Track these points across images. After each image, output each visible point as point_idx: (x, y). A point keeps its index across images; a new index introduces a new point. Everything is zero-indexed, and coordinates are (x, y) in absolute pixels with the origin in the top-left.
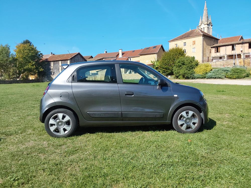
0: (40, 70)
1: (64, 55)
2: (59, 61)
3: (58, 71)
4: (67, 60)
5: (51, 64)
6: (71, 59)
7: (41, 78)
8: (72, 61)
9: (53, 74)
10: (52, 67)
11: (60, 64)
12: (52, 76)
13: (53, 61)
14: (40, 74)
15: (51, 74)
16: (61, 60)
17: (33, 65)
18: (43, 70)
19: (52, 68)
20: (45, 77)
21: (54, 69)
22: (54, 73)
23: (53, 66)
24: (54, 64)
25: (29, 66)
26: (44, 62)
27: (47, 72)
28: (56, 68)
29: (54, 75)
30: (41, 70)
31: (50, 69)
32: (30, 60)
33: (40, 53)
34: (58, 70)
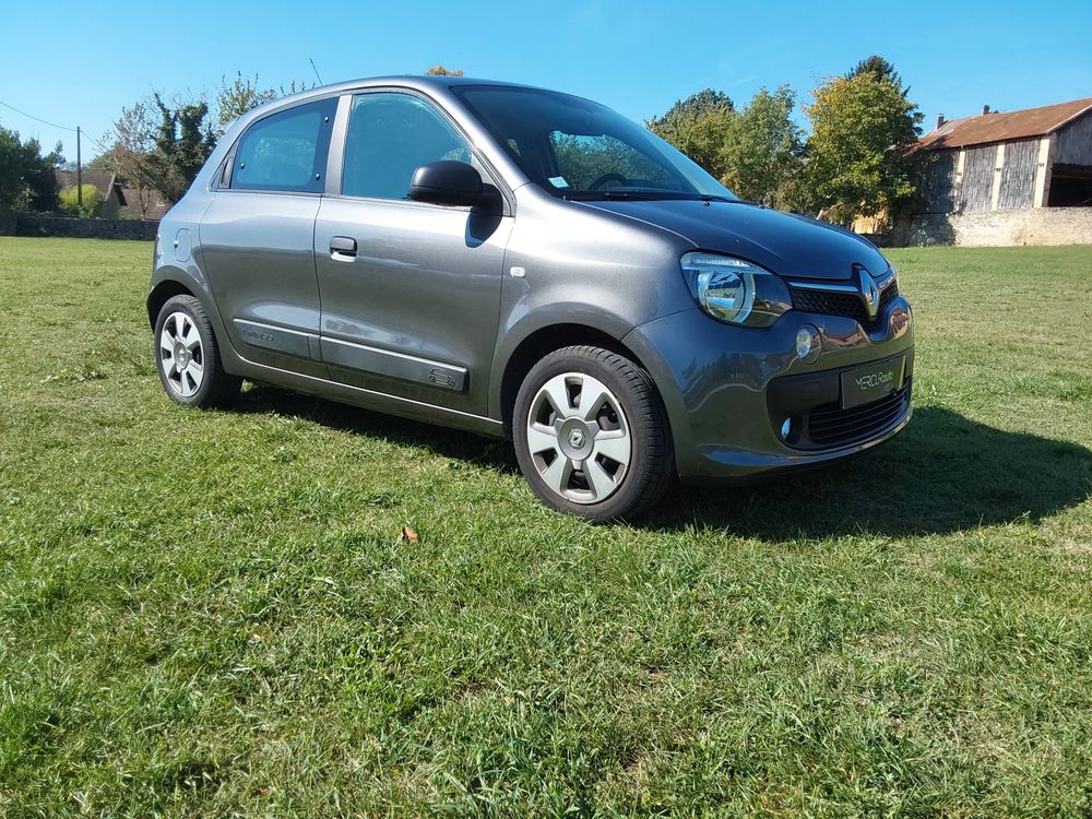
0: (900, 192)
1: (1029, 113)
2: (996, 143)
3: (983, 192)
4: (1039, 137)
5: (957, 160)
6: (1059, 131)
7: (899, 230)
8: (1063, 144)
9: (957, 208)
10: (960, 174)
11: (1000, 161)
12: (951, 220)
13: (967, 147)
14: (898, 208)
15: (952, 208)
16: (1007, 141)
17: (870, 171)
18: (914, 189)
19: (958, 179)
20: (921, 222)
21: (967, 187)
22: (963, 205)
23: (966, 170)
24: (970, 162)
25: (855, 175)
26: (924, 153)
27: (935, 199)
28: (979, 182)
29: (960, 213)
30: (906, 190)
31: (950, 187)
32: (863, 149)
33: (916, 111)
34: (987, 192)
